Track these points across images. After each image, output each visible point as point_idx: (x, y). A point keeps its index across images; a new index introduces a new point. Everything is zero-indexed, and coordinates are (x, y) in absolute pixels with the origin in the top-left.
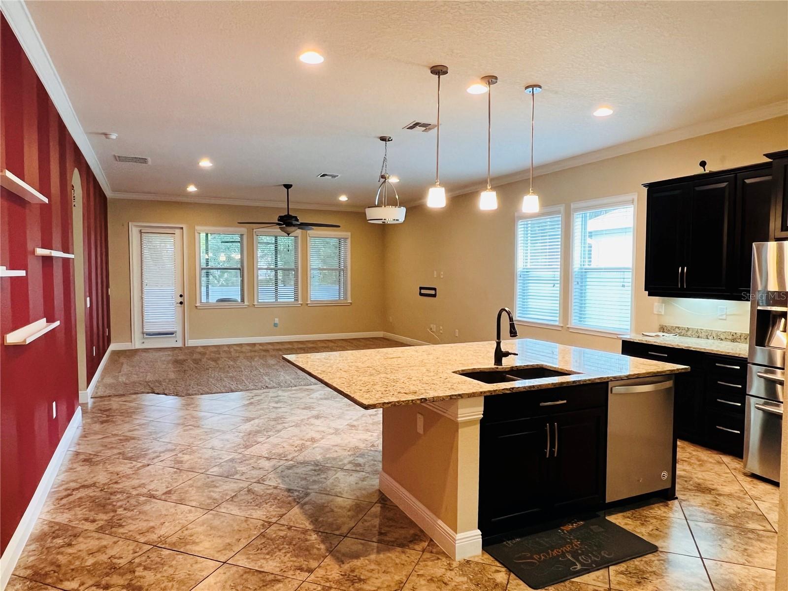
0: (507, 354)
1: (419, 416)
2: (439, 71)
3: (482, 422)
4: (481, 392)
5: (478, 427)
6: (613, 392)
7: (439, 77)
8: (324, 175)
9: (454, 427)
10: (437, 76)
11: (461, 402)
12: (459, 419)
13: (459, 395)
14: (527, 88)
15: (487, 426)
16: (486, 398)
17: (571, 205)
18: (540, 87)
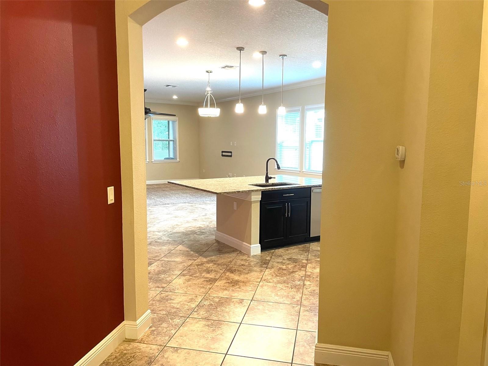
0: (271, 178)
1: (234, 202)
2: (240, 49)
3: (261, 201)
4: (260, 190)
5: (259, 203)
6: (313, 191)
7: (240, 52)
8: (168, 86)
9: (250, 203)
10: (240, 51)
11: (252, 193)
12: (252, 200)
13: (252, 190)
14: (280, 56)
15: (262, 203)
16: (262, 192)
17: (304, 107)
18: (286, 56)
